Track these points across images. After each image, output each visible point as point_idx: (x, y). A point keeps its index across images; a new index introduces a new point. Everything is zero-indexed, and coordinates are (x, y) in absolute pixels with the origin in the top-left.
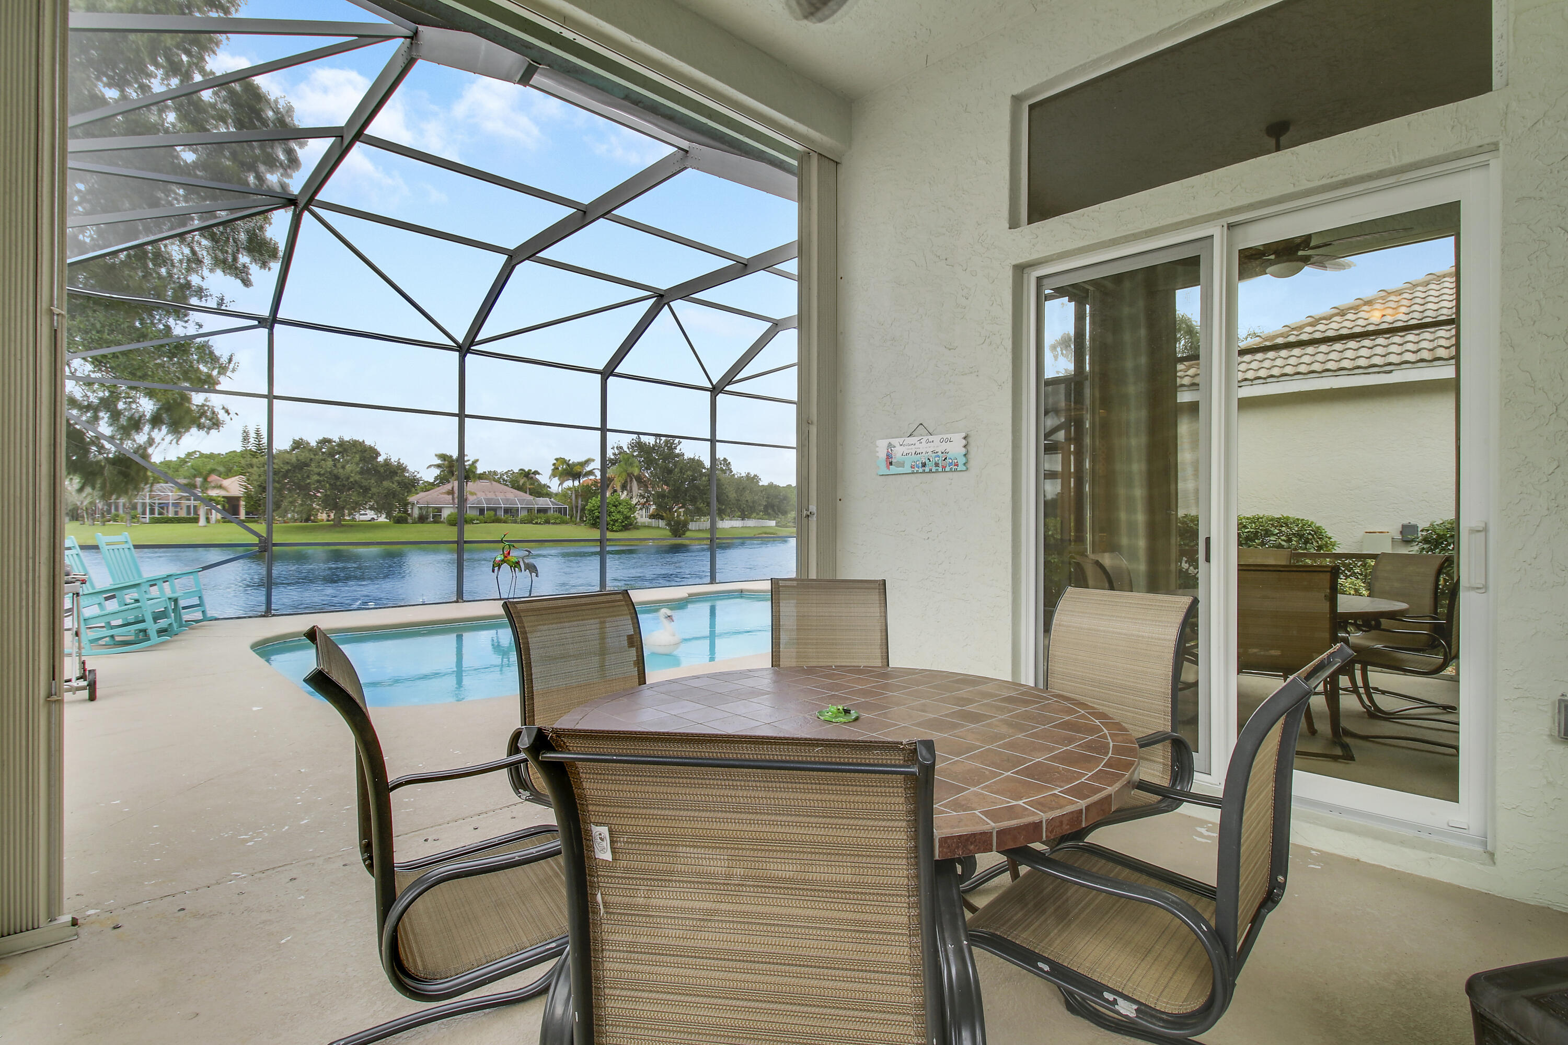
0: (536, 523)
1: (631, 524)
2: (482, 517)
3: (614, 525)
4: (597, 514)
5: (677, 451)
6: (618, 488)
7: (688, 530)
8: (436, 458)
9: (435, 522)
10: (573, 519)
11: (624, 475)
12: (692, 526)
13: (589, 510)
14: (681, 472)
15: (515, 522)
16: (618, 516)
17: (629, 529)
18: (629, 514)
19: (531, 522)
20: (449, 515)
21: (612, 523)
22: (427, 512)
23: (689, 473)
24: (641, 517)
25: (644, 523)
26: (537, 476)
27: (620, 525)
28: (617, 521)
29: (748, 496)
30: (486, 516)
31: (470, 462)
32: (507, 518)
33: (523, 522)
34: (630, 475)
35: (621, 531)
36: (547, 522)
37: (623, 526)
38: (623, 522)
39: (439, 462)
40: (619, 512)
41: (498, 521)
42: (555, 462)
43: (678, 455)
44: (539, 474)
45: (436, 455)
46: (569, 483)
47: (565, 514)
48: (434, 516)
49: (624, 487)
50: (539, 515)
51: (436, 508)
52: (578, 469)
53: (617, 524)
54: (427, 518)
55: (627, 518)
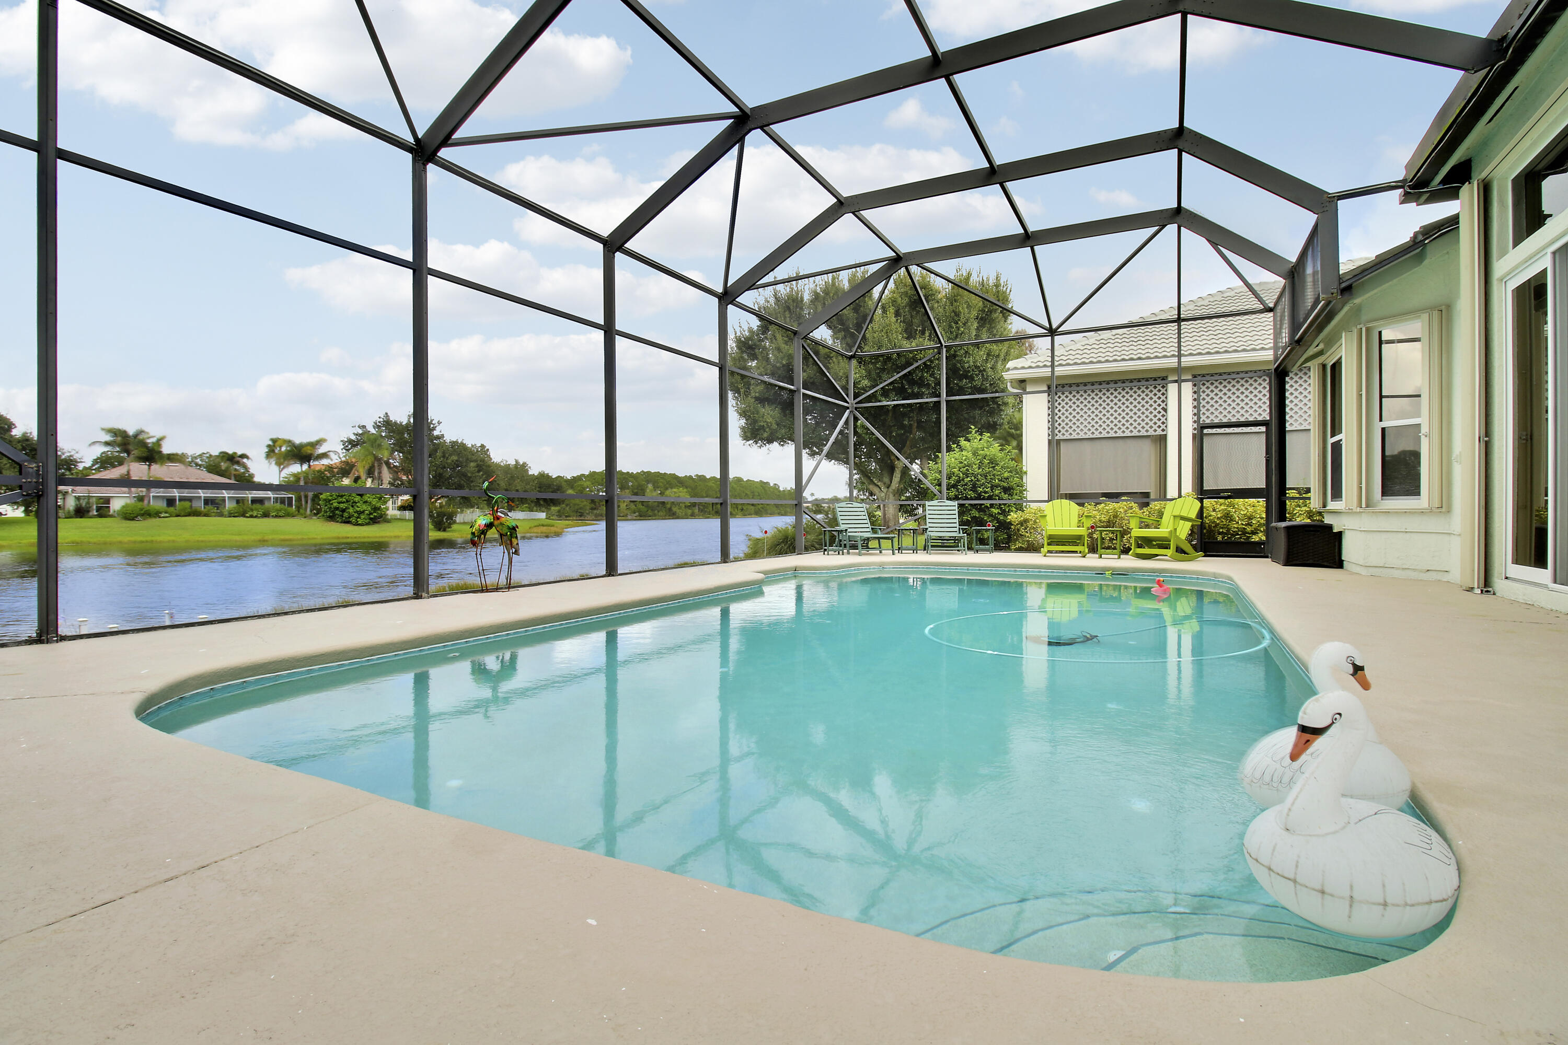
0: (251, 516)
1: (381, 516)
2: (172, 509)
3: (358, 518)
4: (335, 504)
5: (436, 433)
6: (363, 474)
7: (455, 522)
8: (103, 433)
9: (101, 516)
10: (301, 511)
11: (370, 459)
12: (459, 518)
13: (325, 500)
14: (444, 457)
15: (221, 515)
16: (364, 507)
17: (378, 522)
18: (378, 505)
19: (243, 515)
20: (123, 507)
21: (356, 515)
22: (88, 503)
23: (455, 458)
24: (391, 509)
25: (394, 515)
26: (245, 460)
27: (367, 517)
28: (363, 512)
29: (519, 485)
30: (177, 508)
31: (154, 440)
32: (209, 511)
33: (231, 515)
34: (378, 460)
35: (368, 524)
36: (266, 515)
37: (371, 519)
38: (371, 514)
39: (108, 438)
40: (366, 502)
41: (196, 513)
42: (270, 443)
43: (438, 437)
44: (247, 457)
45: (103, 429)
46: (296, 468)
47: (290, 505)
48: (98, 509)
49: (370, 473)
50: (255, 506)
51: (101, 498)
52: (308, 450)
53: (363, 517)
54: (88, 511)
55: (376, 509)
